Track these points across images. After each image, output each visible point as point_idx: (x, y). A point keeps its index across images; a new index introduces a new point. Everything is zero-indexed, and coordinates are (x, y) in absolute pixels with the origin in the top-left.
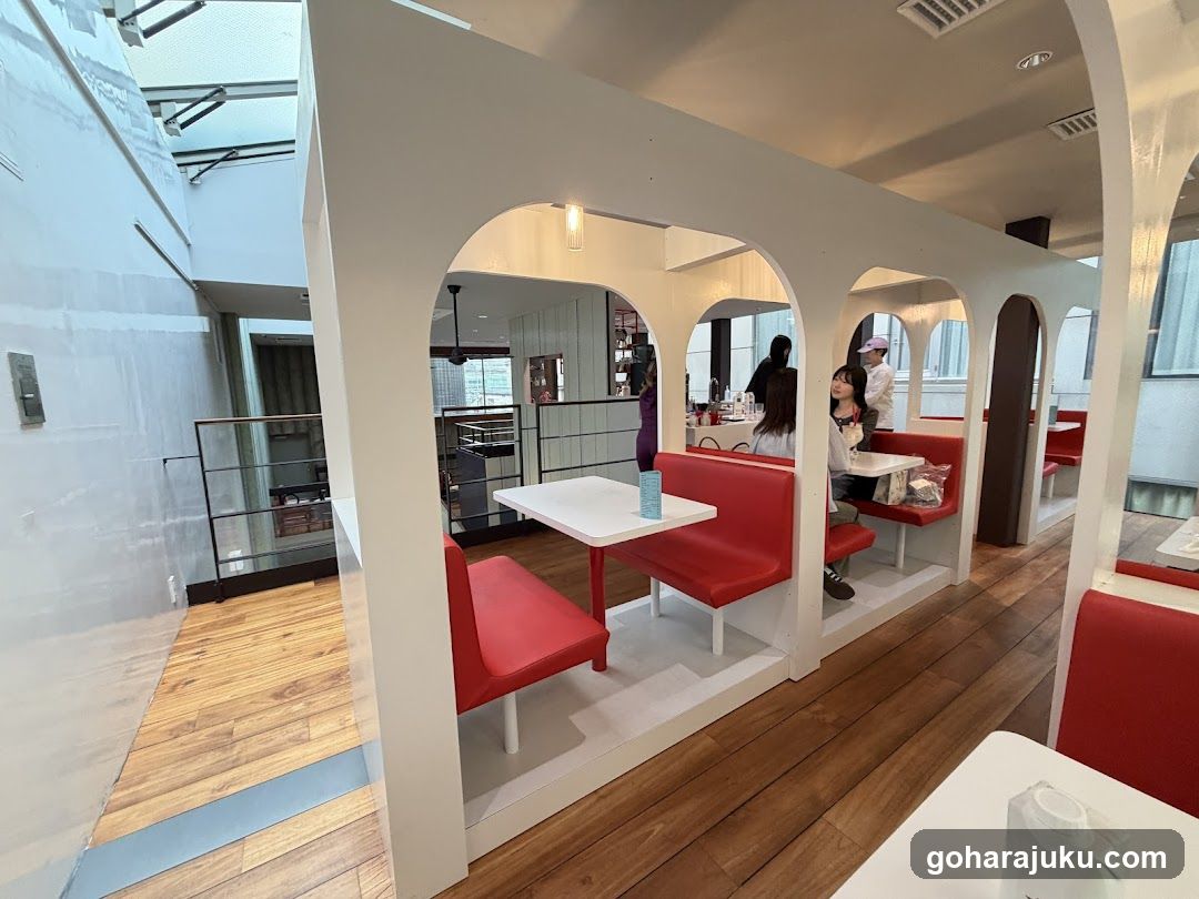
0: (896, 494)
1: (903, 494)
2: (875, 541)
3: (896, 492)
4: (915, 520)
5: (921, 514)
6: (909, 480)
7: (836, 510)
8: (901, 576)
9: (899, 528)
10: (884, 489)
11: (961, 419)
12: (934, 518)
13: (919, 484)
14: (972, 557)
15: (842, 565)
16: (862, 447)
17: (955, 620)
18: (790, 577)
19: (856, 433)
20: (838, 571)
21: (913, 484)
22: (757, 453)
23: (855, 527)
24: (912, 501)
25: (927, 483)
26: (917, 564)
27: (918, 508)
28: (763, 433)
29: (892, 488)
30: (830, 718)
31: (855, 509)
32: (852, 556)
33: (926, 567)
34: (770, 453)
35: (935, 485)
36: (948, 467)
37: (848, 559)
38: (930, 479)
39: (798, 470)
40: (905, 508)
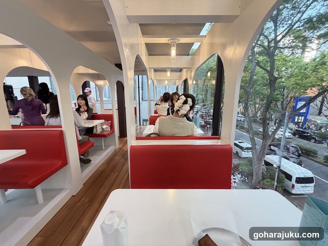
0: (99, 131)
1: (101, 130)
2: (95, 144)
3: (99, 130)
4: (104, 136)
5: (105, 134)
6: (102, 126)
7: (81, 138)
8: (104, 151)
9: (102, 139)
10: (96, 129)
11: (111, 110)
12: (109, 135)
13: (104, 127)
14: (119, 141)
15: (87, 154)
16: (88, 119)
17: (117, 158)
18: (67, 164)
19: (85, 115)
20: (86, 156)
21: (103, 127)
22: (49, 125)
23: (89, 142)
24: (103, 131)
25: (106, 126)
26: (107, 147)
27: (105, 133)
28: (50, 118)
29: (98, 129)
30: (87, 200)
31: (88, 137)
32: (89, 150)
33: (109, 147)
34: (54, 124)
35: (108, 126)
36: (110, 122)
37: (88, 151)
38: (107, 125)
39: (63, 129)
40: (102, 134)
